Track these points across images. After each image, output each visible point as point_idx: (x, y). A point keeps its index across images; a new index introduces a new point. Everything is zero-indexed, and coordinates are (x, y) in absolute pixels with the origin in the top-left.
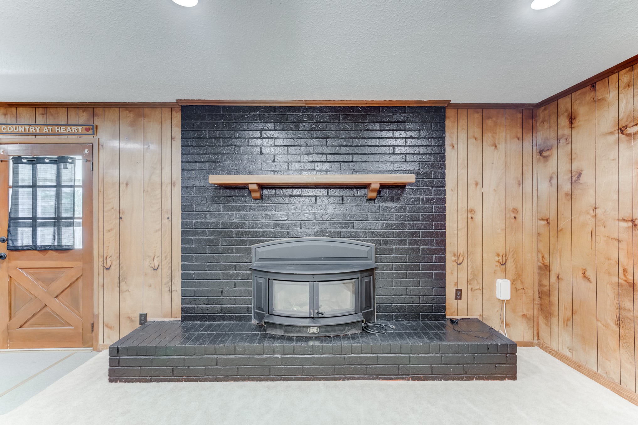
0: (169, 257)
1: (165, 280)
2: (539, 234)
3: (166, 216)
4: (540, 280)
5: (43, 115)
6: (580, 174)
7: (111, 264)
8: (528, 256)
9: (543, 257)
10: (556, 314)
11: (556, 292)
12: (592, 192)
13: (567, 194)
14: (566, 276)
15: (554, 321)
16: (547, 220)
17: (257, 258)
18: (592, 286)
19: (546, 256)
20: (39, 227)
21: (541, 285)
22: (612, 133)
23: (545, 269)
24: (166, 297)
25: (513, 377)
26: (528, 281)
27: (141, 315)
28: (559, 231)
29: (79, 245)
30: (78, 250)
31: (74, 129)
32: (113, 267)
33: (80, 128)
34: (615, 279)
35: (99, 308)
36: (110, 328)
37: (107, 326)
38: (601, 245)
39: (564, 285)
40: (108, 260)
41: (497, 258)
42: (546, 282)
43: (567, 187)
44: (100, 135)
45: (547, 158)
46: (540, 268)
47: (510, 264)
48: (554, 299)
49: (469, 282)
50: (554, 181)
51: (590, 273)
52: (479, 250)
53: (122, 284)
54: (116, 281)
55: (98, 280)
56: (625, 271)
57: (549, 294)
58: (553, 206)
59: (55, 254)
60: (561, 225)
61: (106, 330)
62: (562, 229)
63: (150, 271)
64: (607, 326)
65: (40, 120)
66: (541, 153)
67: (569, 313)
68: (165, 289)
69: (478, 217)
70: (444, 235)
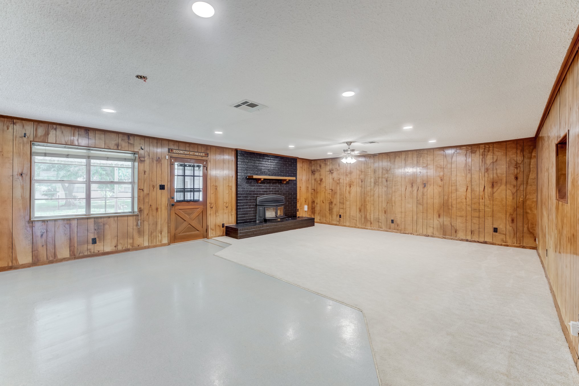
0: (231, 203)
1: (230, 211)
2: (312, 193)
3: (230, 188)
4: (312, 205)
5: (189, 147)
6: (322, 179)
7: (213, 206)
8: (310, 199)
9: (313, 199)
10: (316, 212)
11: (316, 207)
12: (325, 183)
13: (319, 184)
14: (319, 202)
15: (316, 214)
16: (314, 190)
17: (258, 202)
18: (324, 204)
19: (314, 199)
20: (186, 192)
21: (312, 206)
22: (328, 171)
23: (313, 202)
24: (230, 217)
25: (314, 226)
26: (310, 206)
27: (223, 224)
28: (317, 192)
29: (201, 199)
30: (201, 201)
31: (202, 154)
32: (213, 207)
33: (204, 154)
34: (329, 202)
35: (209, 224)
36: (213, 230)
37: (211, 229)
38: (326, 195)
39: (318, 205)
40: (212, 204)
41: (305, 200)
42: (313, 205)
43: (319, 182)
44: (209, 157)
45: (314, 174)
46: (312, 202)
47: (307, 201)
48: (316, 209)
49: (300, 207)
50: (316, 180)
51: (324, 201)
52: (302, 198)
53: (217, 213)
54: (215, 212)
55: (209, 212)
56: (331, 200)
57: (314, 208)
58: (316, 186)
59: (193, 203)
60: (318, 191)
61: (211, 231)
62: (318, 192)
63: (225, 208)
64: (327, 212)
65: (187, 149)
66: (313, 172)
67: (319, 211)
68: (230, 214)
69: (302, 189)
70: (297, 194)
